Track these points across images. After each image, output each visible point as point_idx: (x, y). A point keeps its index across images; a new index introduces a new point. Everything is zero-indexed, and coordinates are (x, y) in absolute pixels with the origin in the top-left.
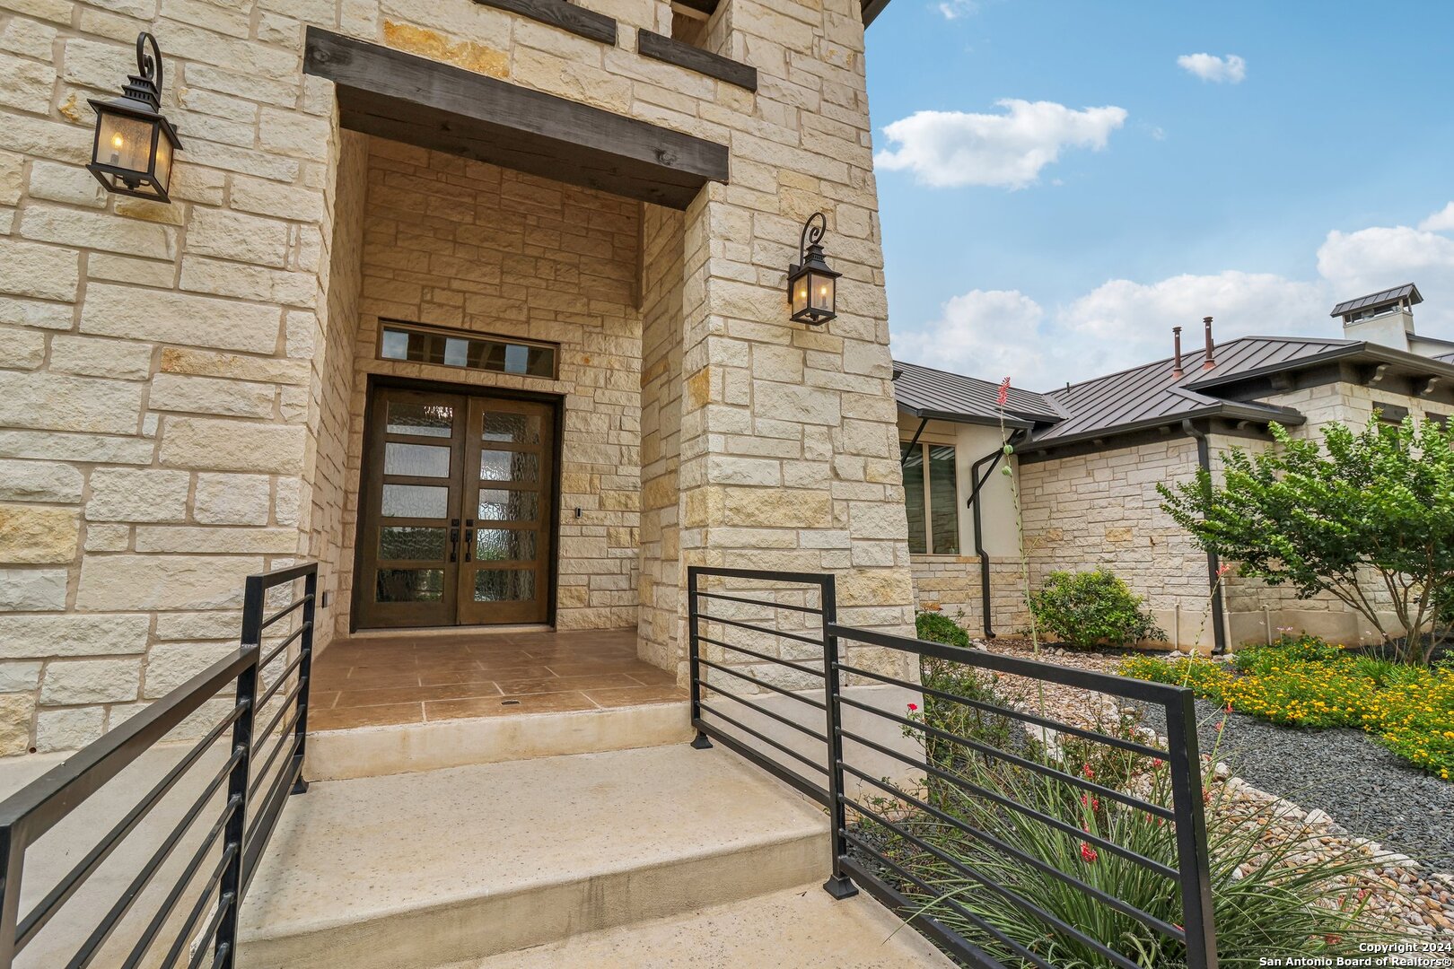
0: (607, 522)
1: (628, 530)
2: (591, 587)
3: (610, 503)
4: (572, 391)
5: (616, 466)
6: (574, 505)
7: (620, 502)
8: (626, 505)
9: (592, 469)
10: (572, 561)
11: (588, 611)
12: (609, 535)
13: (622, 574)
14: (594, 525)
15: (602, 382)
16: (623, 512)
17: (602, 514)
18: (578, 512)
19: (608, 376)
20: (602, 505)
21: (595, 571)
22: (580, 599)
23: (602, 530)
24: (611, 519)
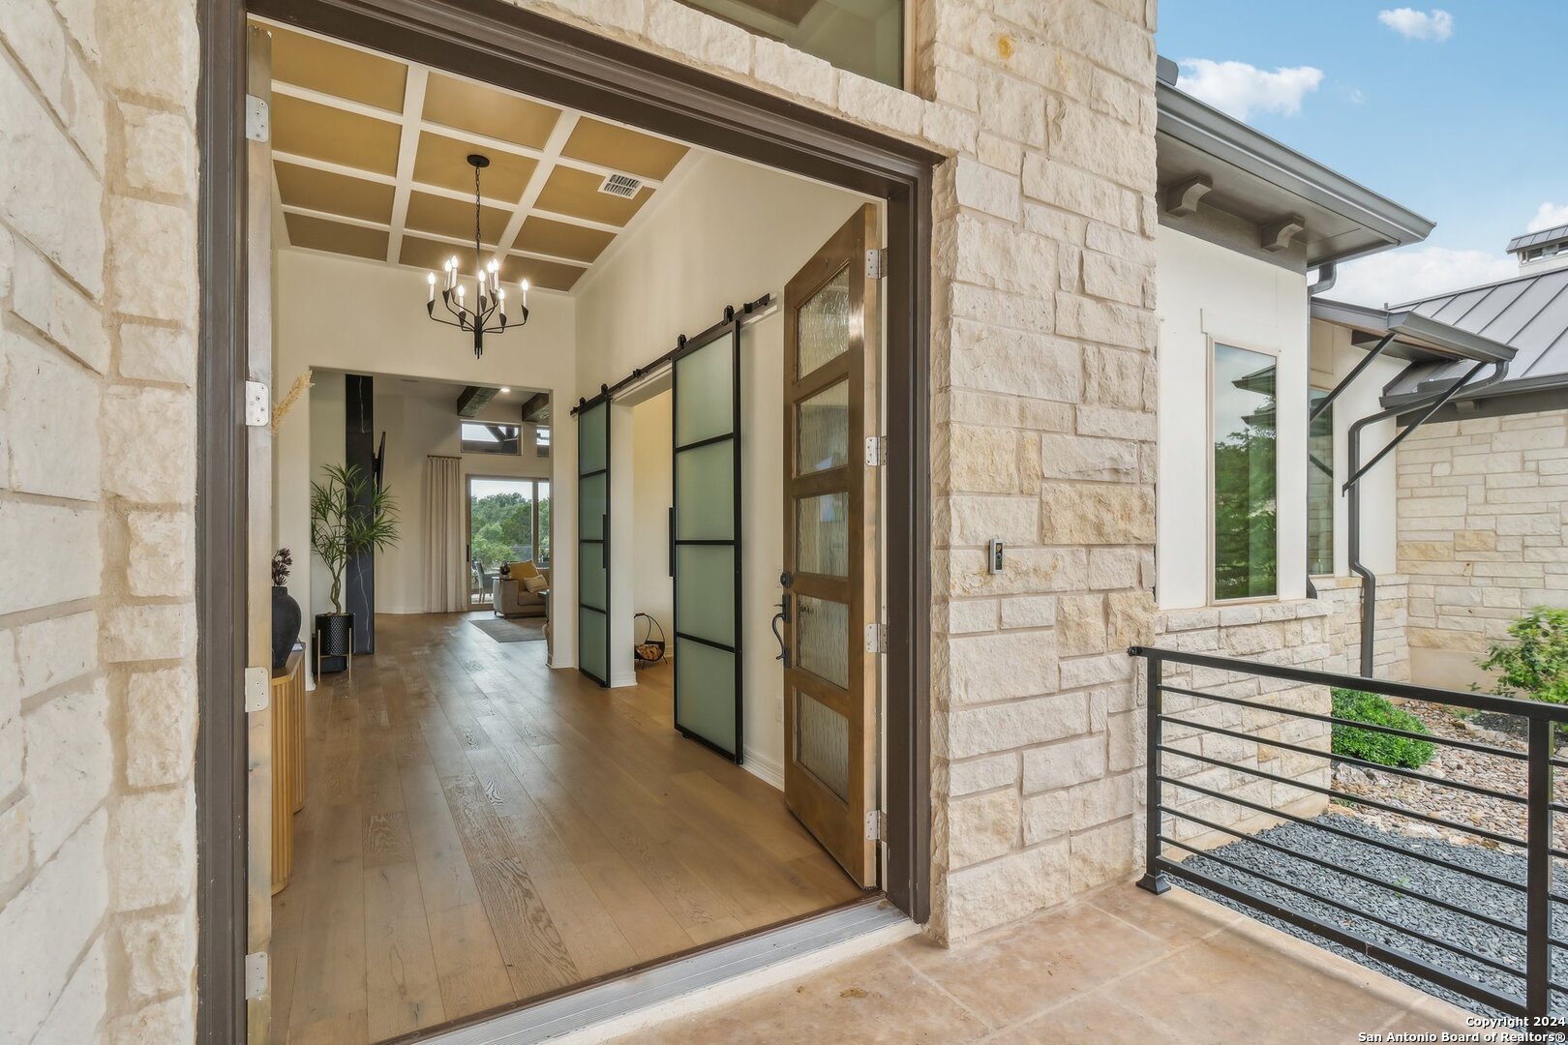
0: (1058, 583)
1: (1099, 599)
2: (1028, 787)
3: (1064, 520)
4: (971, 147)
5: (1074, 407)
6: (986, 532)
7: (1083, 518)
8: (1099, 529)
9: (1022, 411)
10: (981, 714)
11: (1022, 862)
12: (1063, 623)
13: (1090, 733)
14: (1028, 593)
15: (1038, 135)
16: (1089, 547)
17: (1044, 557)
18: (995, 557)
19: (1051, 115)
20: (1045, 531)
21: (1037, 736)
22: (1000, 831)
23: (1043, 609)
24: (1068, 571)
